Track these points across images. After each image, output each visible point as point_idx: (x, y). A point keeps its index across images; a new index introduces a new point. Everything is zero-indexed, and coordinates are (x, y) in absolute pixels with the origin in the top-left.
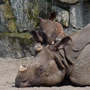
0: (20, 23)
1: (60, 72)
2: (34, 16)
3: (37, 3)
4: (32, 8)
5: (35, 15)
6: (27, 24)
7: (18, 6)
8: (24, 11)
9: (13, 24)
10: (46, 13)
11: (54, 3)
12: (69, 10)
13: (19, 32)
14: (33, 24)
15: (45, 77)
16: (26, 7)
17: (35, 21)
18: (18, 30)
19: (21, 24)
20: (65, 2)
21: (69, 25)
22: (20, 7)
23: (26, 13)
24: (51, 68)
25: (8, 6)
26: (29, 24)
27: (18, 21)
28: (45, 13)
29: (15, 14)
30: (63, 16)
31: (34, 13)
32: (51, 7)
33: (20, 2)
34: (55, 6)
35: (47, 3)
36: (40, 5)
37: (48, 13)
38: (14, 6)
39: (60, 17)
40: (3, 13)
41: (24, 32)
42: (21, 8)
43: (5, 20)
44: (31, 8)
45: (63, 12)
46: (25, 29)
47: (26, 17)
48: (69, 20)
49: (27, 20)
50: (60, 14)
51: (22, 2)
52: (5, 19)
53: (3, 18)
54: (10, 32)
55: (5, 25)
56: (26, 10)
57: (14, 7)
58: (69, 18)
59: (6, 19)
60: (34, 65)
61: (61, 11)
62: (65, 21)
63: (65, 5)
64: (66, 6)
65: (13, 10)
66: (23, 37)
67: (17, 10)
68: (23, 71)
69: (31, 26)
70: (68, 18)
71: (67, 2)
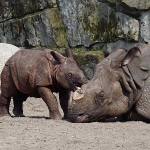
0: (73, 35)
1: (125, 99)
2: (91, 26)
3: (96, 8)
4: (89, 15)
5: (93, 24)
6: (82, 36)
7: (71, 12)
8: (78, 18)
9: (62, 36)
10: (108, 22)
11: (119, 9)
12: (139, 18)
13: (71, 47)
14: (90, 36)
15: (106, 105)
16: (81, 14)
17: (93, 33)
18: (69, 44)
19: (74, 37)
20: (135, 8)
21: (138, 39)
22: (72, 13)
23: (81, 21)
24: (115, 93)
25: (56, 11)
26: (84, 36)
27: (69, 32)
28: (106, 22)
29: (65, 22)
30: (131, 26)
31: (91, 22)
32: (115, 14)
33: (73, 7)
34: (121, 13)
35: (109, 8)
36: (100, 10)
37: (110, 22)
38: (65, 12)
39: (128, 28)
40: (49, 21)
41: (78, 47)
42: (74, 15)
43: (52, 31)
44: (88, 14)
45: (131, 20)
46: (79, 44)
47: (81, 26)
48: (140, 32)
49: (82, 31)
50: (127, 23)
51: (75, 7)
52: (52, 29)
53: (49, 28)
54: (58, 47)
55: (52, 38)
56: (81, 17)
57: (64, 14)
58: (140, 30)
59: (54, 30)
60: (93, 91)
61: (128, 19)
62: (133, 33)
63: (134, 11)
64: (135, 13)
65: (63, 17)
66: (76, 54)
67: (68, 17)
68: (78, 100)
69: (88, 39)
70: (138, 30)
71: (137, 8)
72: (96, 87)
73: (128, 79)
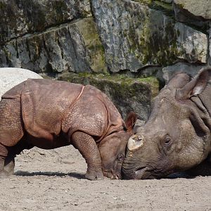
0: (114, 56)
2: (140, 42)
3: (146, 17)
4: (137, 27)
5: (142, 39)
6: (127, 58)
7: (111, 23)
8: (121, 32)
9: (99, 57)
10: (163, 38)
11: (178, 18)
12: (207, 31)
13: (111, 73)
14: (138, 57)
16: (125, 26)
17: (143, 53)
18: (108, 68)
19: (116, 58)
20: (201, 17)
21: (207, 60)
22: (113, 25)
23: (125, 36)
25: (90, 23)
26: (130, 57)
27: (110, 52)
28: (161, 37)
29: (103, 38)
30: (196, 42)
31: (140, 37)
32: (174, 26)
33: (114, 16)
34: (181, 24)
35: (165, 18)
36: (152, 21)
37: (166, 37)
39: (191, 45)
40: (81, 37)
41: (121, 72)
42: (116, 28)
43: (85, 50)
44: (135, 26)
45: (196, 34)
46: (123, 68)
47: (125, 43)
48: (208, 51)
49: (127, 49)
50: (190, 38)
51: (117, 16)
52: (85, 47)
53: (81, 46)
54: (94, 73)
55: (85, 60)
56: (126, 30)
57: (102, 25)
58: (208, 47)
59: (87, 48)
61: (191, 33)
62: (199, 52)
63: (200, 21)
64: (201, 23)
65: (100, 30)
66: (120, 83)
67: (107, 31)
69: (135, 61)
70: (205, 47)
71: (204, 16)
72: (158, 129)
73: (203, 115)
